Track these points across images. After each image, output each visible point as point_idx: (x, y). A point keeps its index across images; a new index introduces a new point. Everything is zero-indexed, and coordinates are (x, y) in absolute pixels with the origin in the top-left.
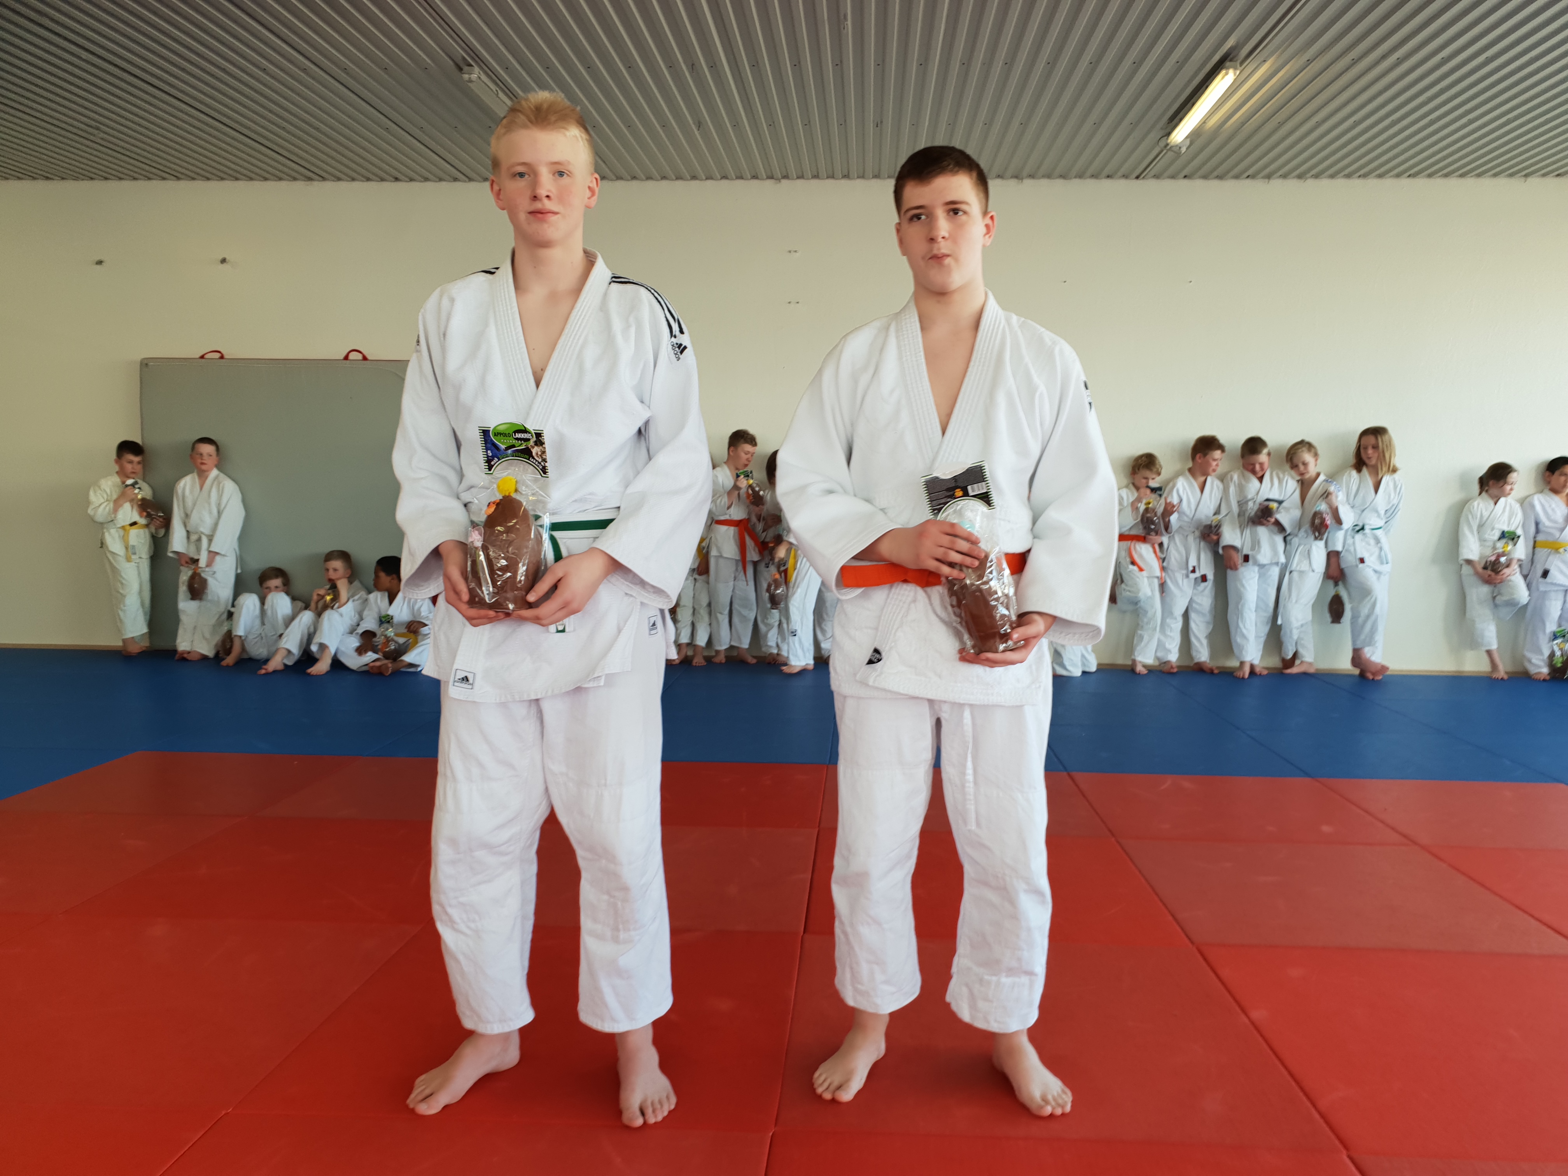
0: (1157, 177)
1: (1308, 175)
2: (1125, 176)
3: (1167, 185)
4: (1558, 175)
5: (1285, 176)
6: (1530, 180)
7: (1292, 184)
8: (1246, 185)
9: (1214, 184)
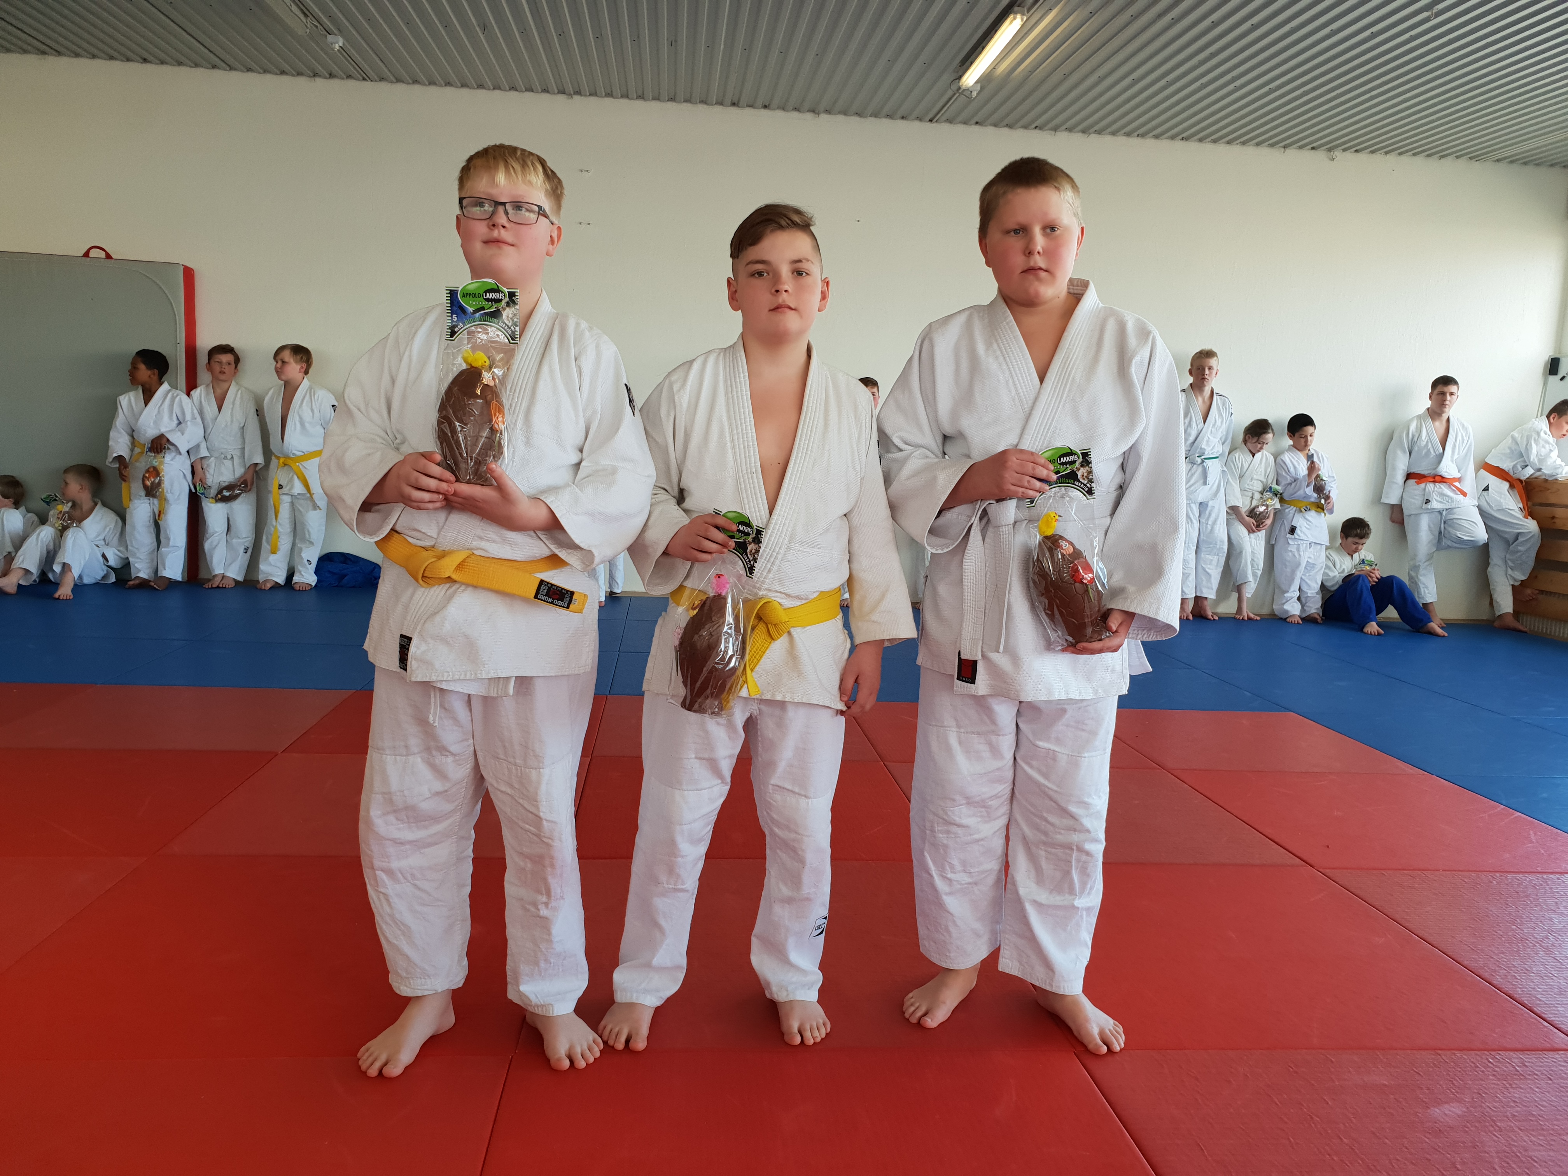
0: (950, 121)
2: (920, 119)
3: (959, 129)
4: (1313, 148)
5: (1070, 130)
7: (1079, 137)
8: (1034, 135)
9: (1004, 132)
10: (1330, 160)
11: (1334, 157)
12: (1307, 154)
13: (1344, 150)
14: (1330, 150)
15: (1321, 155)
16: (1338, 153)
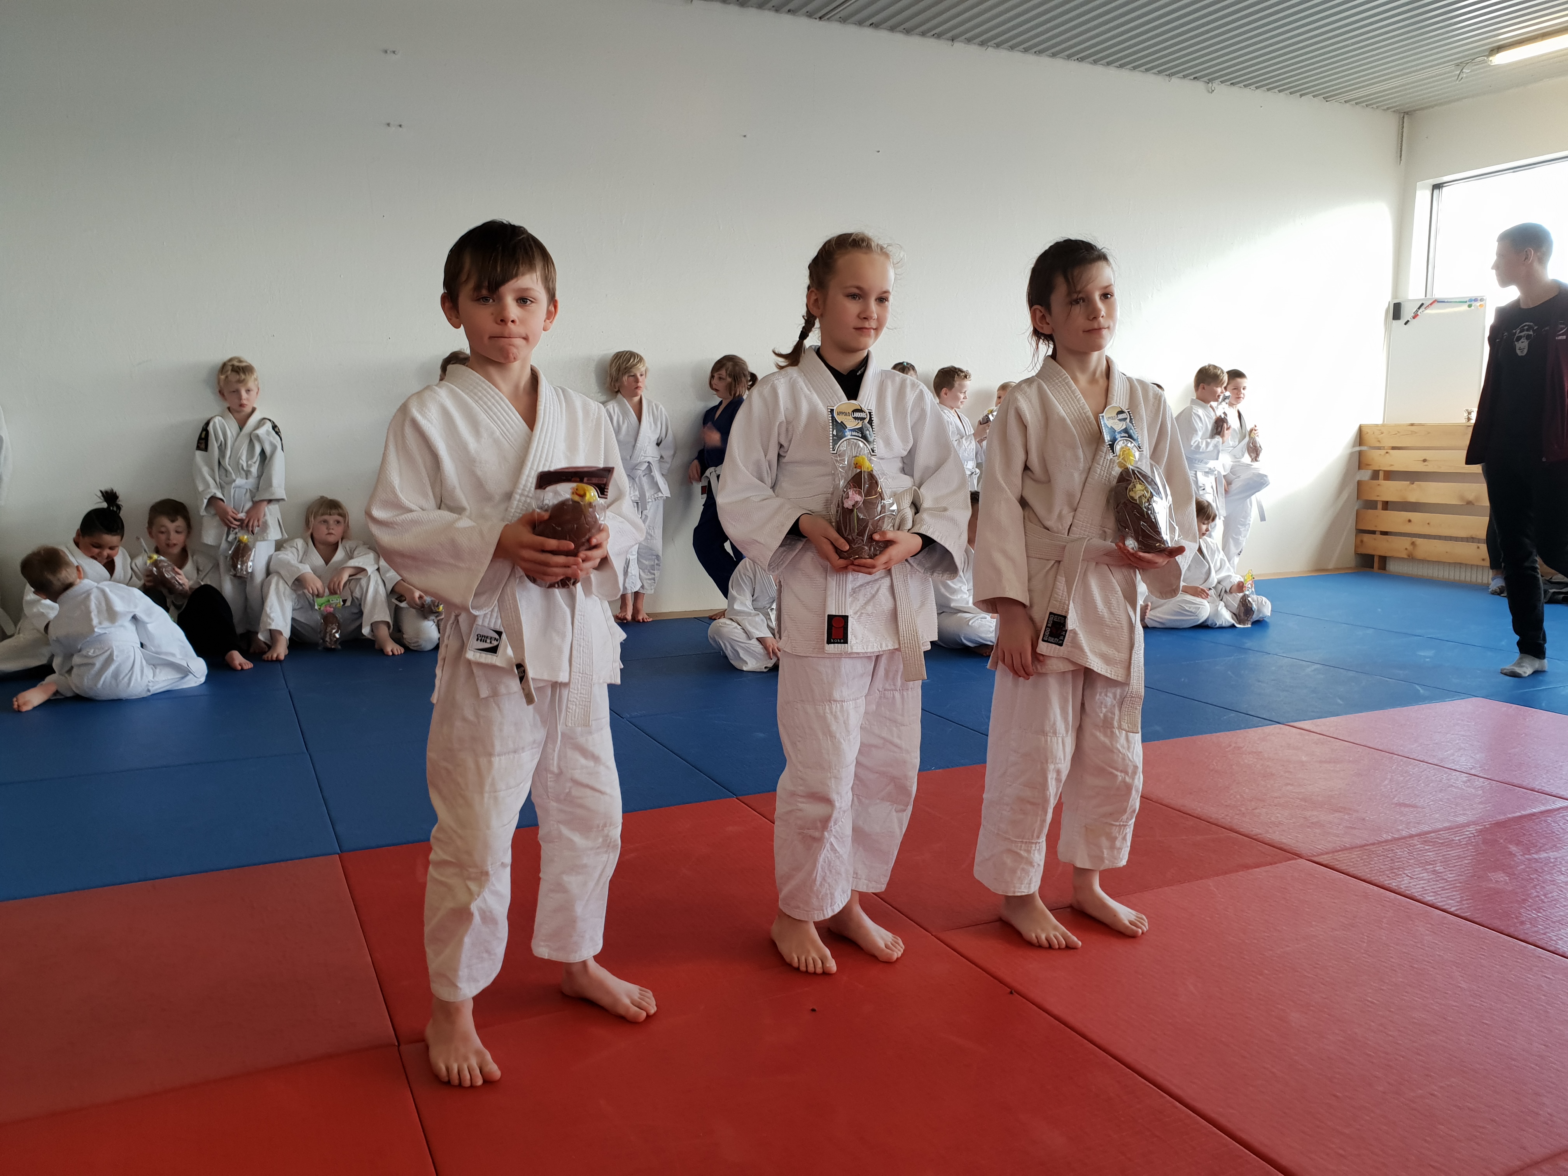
0: (843, 20)
1: (989, 44)
2: (810, 15)
3: (851, 30)
4: (1195, 78)
5: (969, 41)
6: (1174, 80)
7: (973, 49)
8: (930, 43)
9: (899, 38)
10: (1209, 91)
11: (1213, 89)
12: (1188, 84)
13: (1222, 82)
14: (1210, 81)
15: (1200, 86)
16: (1216, 85)
